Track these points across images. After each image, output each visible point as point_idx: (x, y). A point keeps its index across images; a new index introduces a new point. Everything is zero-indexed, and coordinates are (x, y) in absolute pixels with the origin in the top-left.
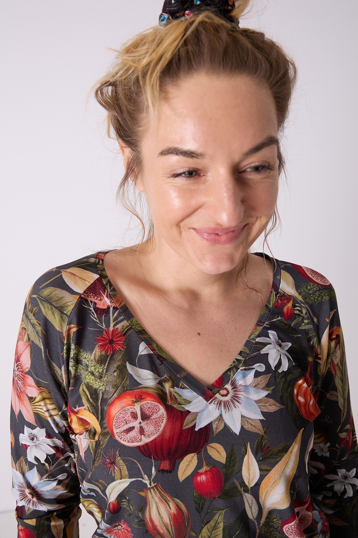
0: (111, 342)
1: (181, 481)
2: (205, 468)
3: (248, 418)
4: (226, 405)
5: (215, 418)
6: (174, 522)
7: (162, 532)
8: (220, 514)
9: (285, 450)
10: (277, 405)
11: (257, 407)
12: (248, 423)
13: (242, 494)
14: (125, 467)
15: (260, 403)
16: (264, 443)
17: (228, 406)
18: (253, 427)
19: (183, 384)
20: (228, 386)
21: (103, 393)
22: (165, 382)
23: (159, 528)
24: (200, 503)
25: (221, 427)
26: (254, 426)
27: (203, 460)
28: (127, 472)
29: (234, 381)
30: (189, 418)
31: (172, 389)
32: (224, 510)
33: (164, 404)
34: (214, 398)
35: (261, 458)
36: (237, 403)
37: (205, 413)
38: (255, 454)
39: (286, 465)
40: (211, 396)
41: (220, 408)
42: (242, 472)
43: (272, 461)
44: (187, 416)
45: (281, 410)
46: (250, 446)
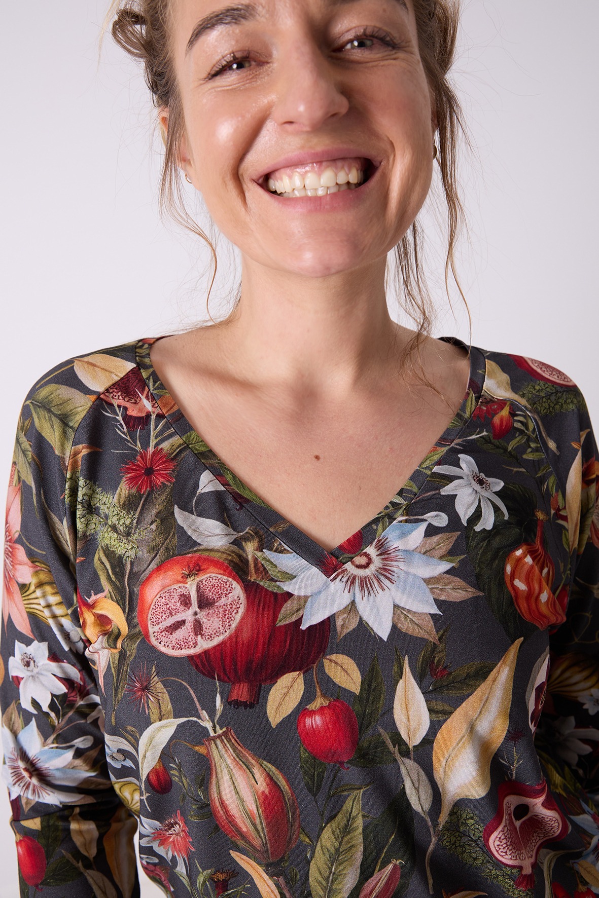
0: (149, 472)
1: (274, 725)
2: (319, 702)
3: (408, 611)
4: (365, 585)
5: (342, 608)
6: (265, 811)
7: (244, 829)
8: (355, 799)
9: (482, 674)
10: (469, 590)
11: (427, 591)
12: (407, 619)
13: (396, 760)
14: (166, 696)
15: (434, 583)
16: (437, 659)
17: (369, 586)
18: (416, 627)
19: (280, 544)
20: (371, 550)
21: (132, 563)
22: (245, 542)
23: (240, 823)
24: (314, 774)
25: (353, 625)
26: (418, 625)
27: (314, 686)
28: (170, 706)
29: (383, 541)
30: (288, 606)
31: (259, 554)
32: (362, 788)
33: (242, 579)
34: (340, 570)
35: (431, 688)
36: (386, 582)
37: (323, 596)
38: (420, 679)
39: (484, 705)
40: (336, 567)
41: (351, 590)
42: (393, 713)
43: (454, 693)
44: (286, 602)
45: (475, 599)
46: (409, 663)
